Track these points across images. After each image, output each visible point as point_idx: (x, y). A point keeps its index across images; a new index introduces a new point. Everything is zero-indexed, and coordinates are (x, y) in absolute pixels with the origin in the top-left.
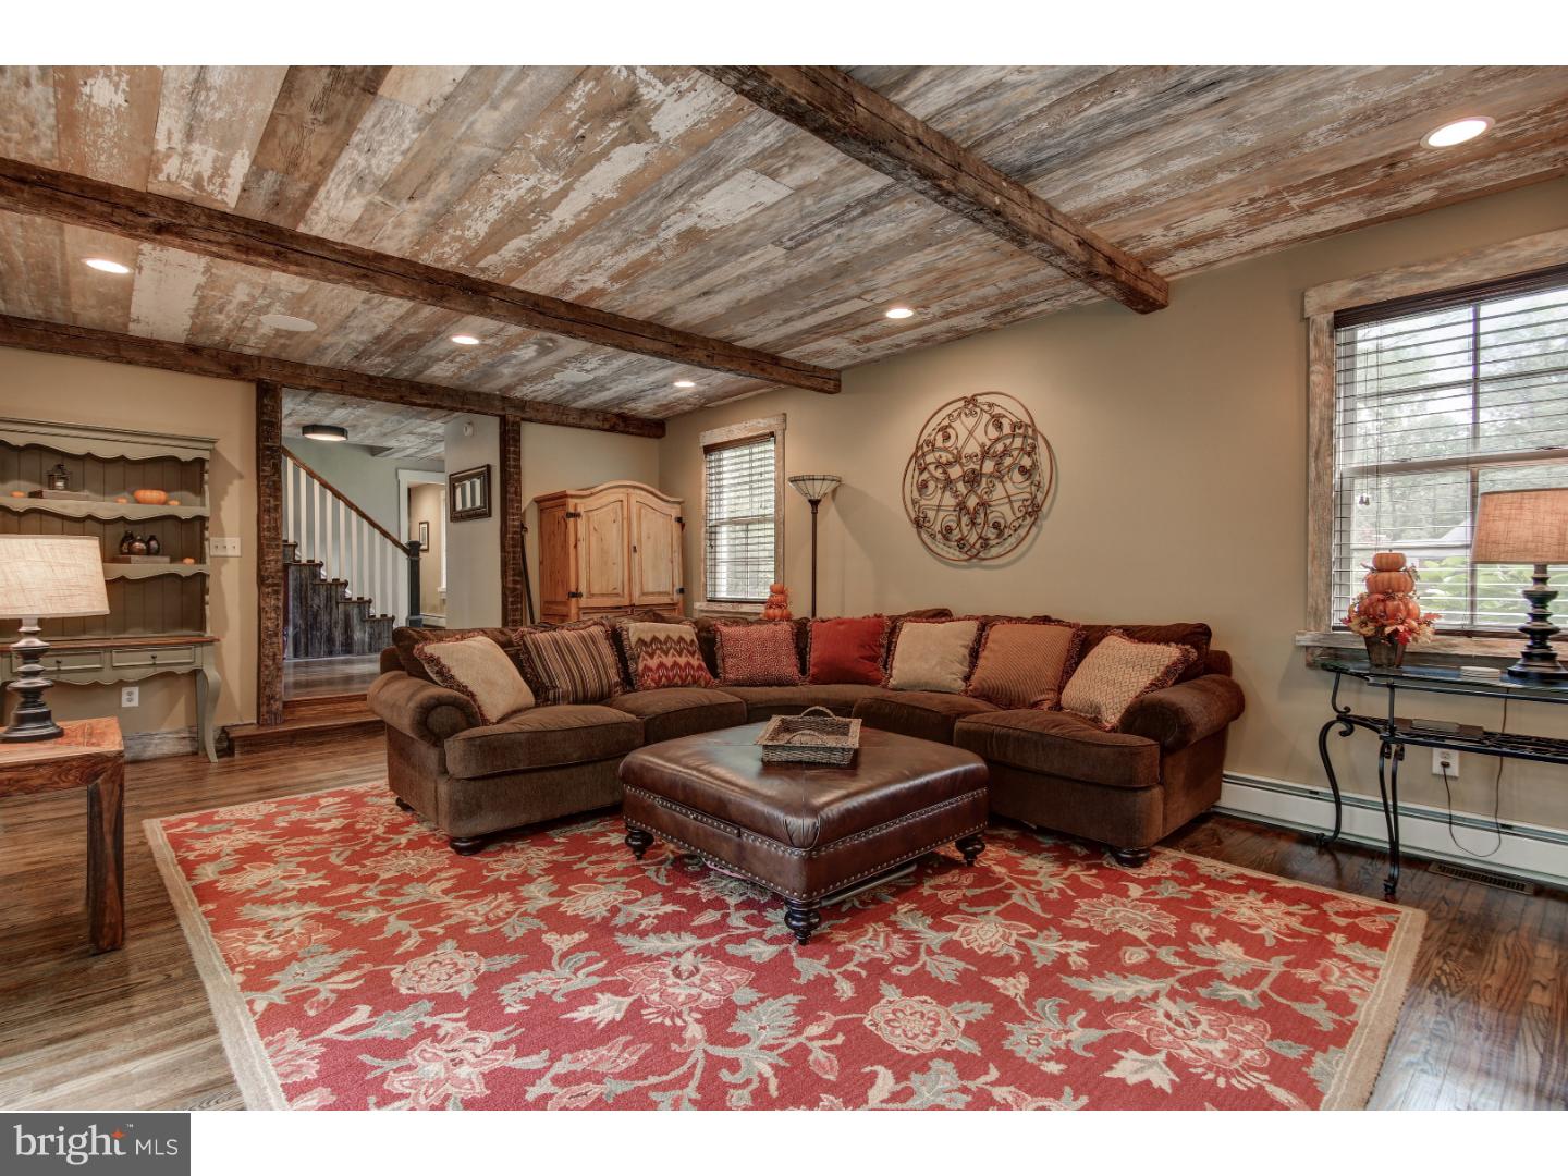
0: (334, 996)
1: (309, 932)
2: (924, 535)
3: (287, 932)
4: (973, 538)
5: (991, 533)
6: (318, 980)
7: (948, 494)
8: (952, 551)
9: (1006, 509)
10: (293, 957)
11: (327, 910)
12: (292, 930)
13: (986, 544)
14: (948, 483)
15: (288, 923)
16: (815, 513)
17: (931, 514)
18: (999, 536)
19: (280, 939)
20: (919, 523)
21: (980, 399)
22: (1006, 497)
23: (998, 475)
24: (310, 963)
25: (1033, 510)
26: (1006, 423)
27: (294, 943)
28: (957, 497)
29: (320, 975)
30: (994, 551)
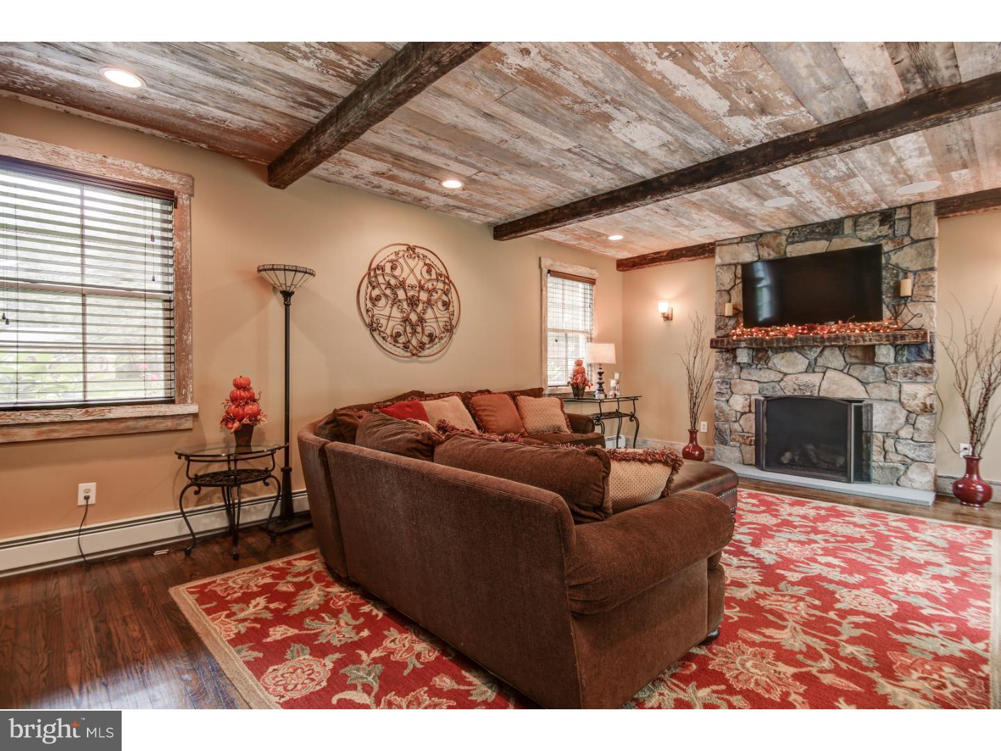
0: (933, 624)
1: (907, 669)
2: (377, 337)
3: (925, 679)
4: (414, 342)
5: (425, 339)
6: (934, 636)
7: (395, 308)
8: (398, 349)
9: (435, 325)
10: (937, 658)
11: (875, 676)
12: (920, 678)
13: (422, 346)
14: (396, 301)
15: (916, 687)
16: (287, 306)
17: (383, 322)
18: (430, 342)
19: (935, 676)
20: (373, 327)
21: (417, 250)
22: (434, 319)
23: (429, 303)
24: (930, 647)
25: (450, 329)
26: (433, 272)
27: (928, 667)
28: (402, 312)
29: (931, 638)
30: (426, 352)
